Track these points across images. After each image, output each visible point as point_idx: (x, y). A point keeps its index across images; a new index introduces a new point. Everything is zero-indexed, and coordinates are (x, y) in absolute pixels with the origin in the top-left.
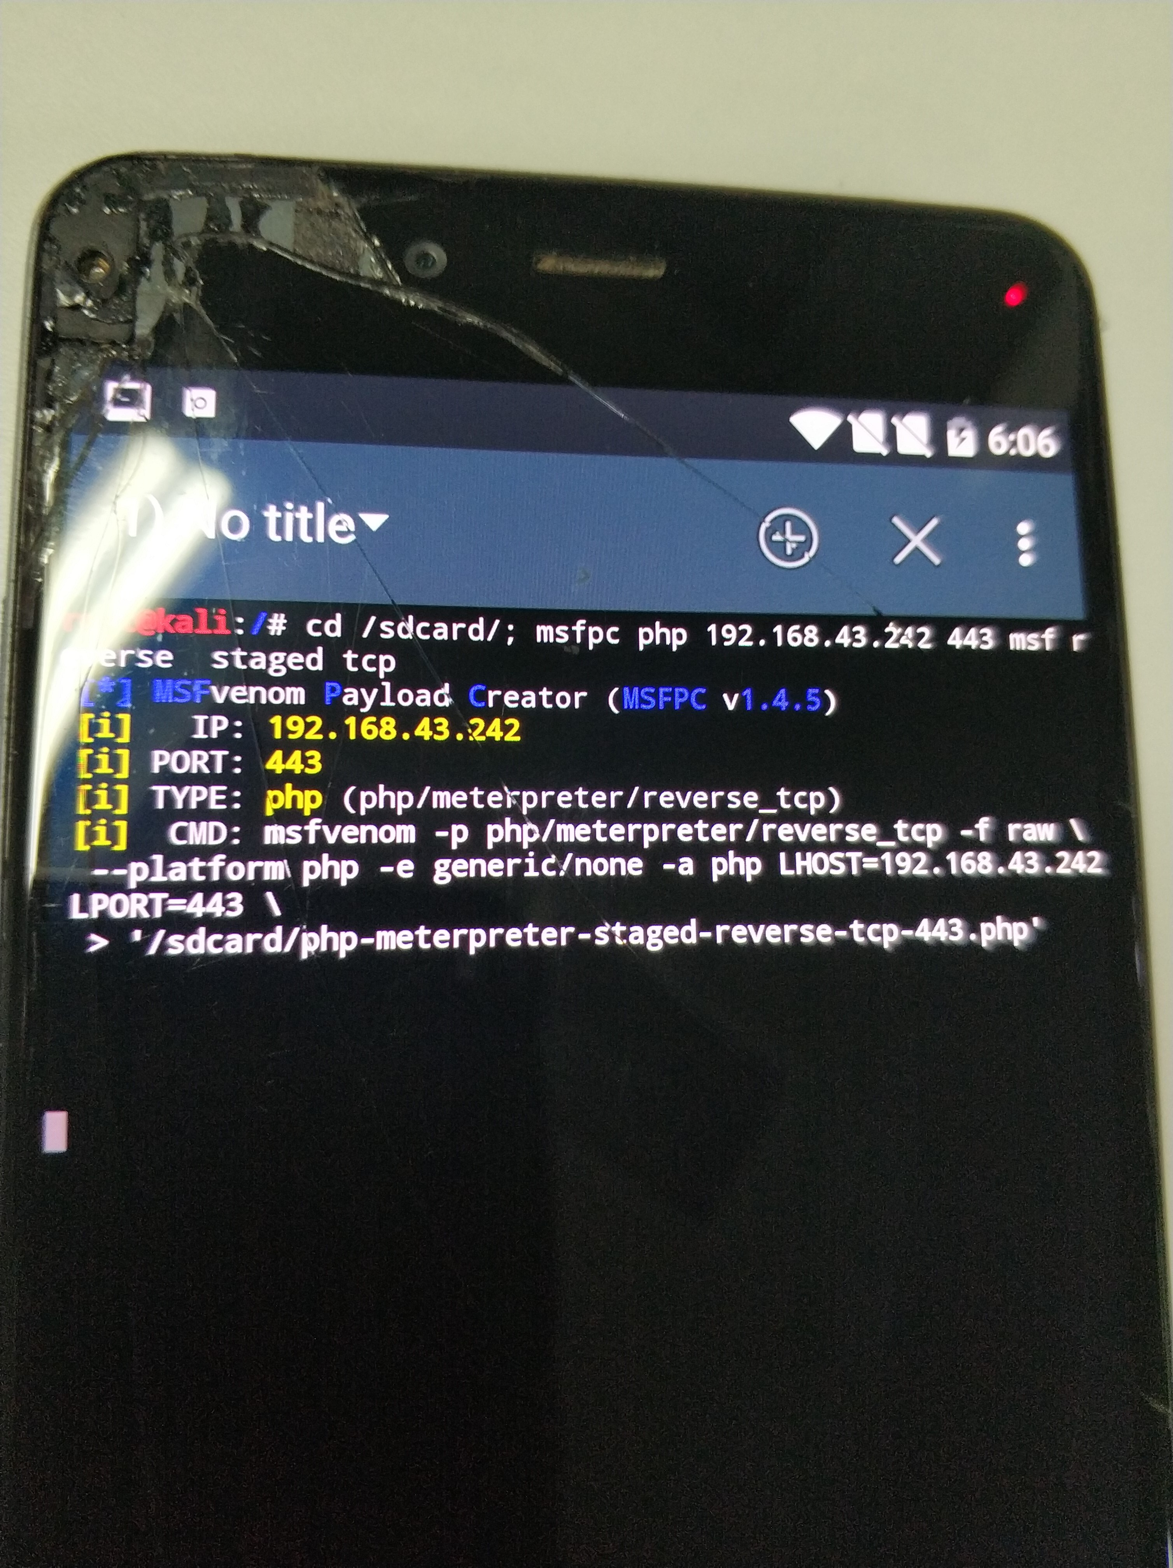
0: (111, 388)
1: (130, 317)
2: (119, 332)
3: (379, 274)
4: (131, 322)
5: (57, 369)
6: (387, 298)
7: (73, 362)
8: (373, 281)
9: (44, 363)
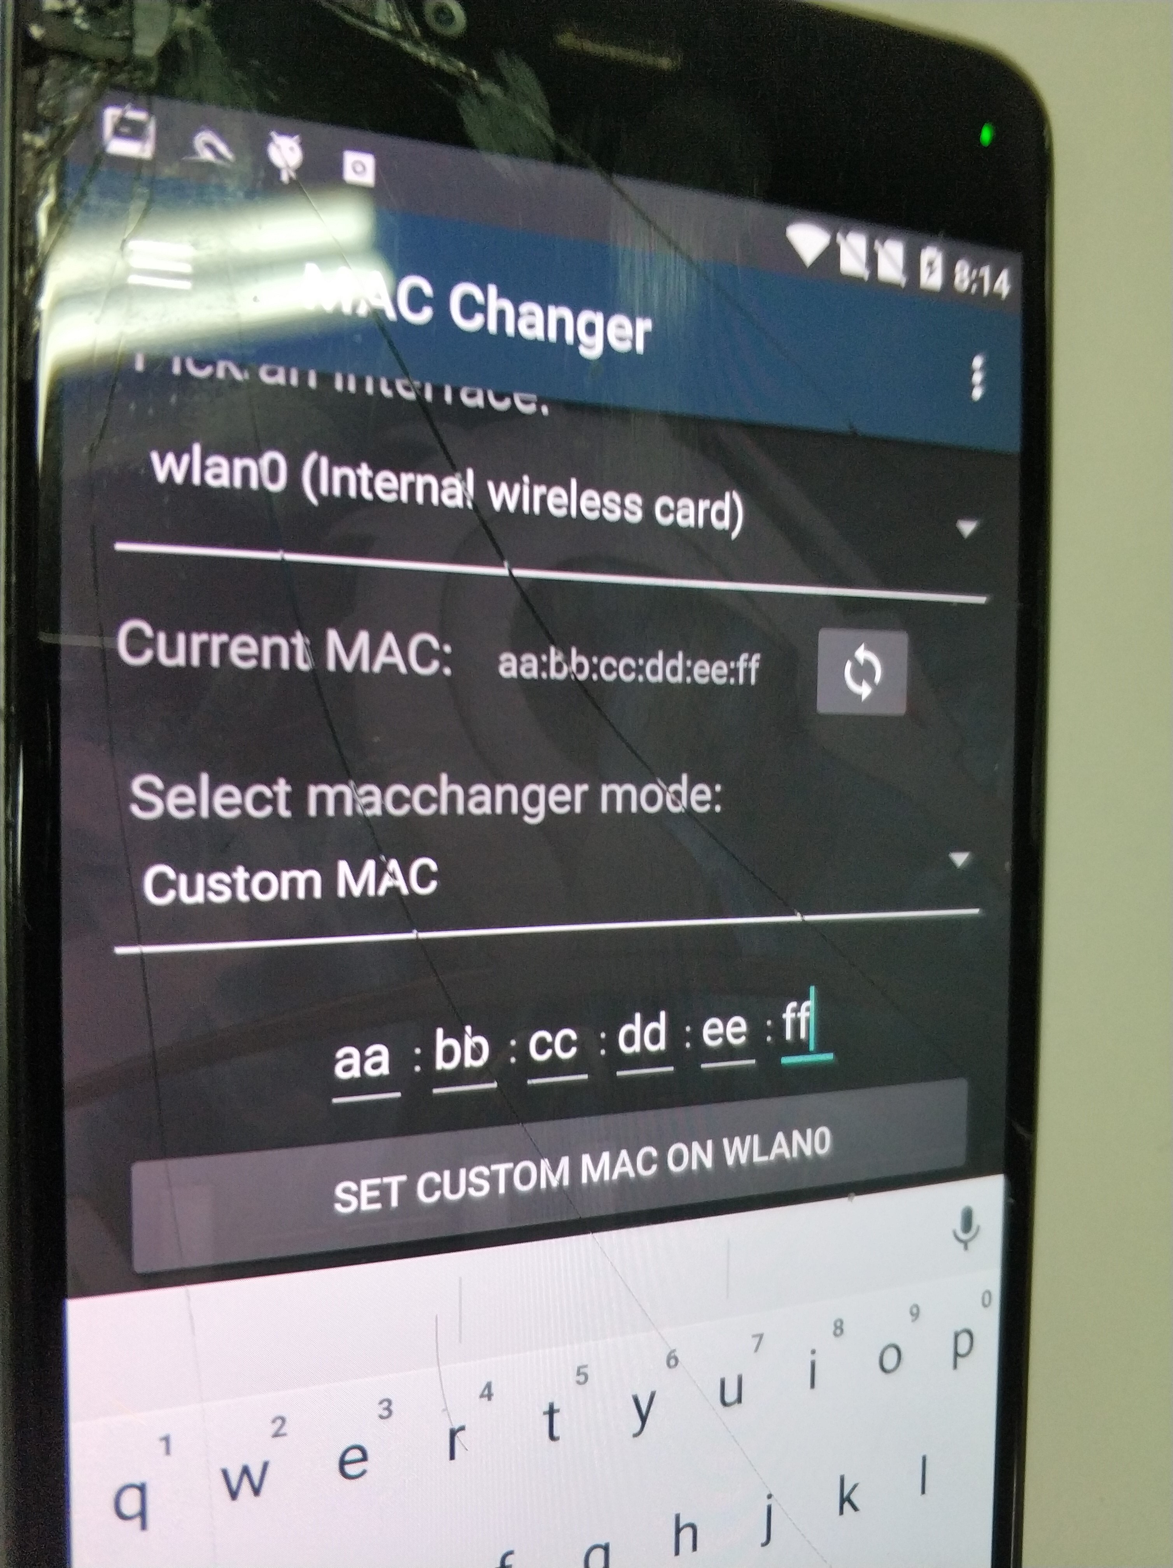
0: (111, 115)
1: (127, 33)
2: (113, 50)
3: (396, 24)
4: (129, 40)
5: (47, 83)
6: (407, 54)
7: (65, 79)
8: (391, 30)
9: (32, 74)
